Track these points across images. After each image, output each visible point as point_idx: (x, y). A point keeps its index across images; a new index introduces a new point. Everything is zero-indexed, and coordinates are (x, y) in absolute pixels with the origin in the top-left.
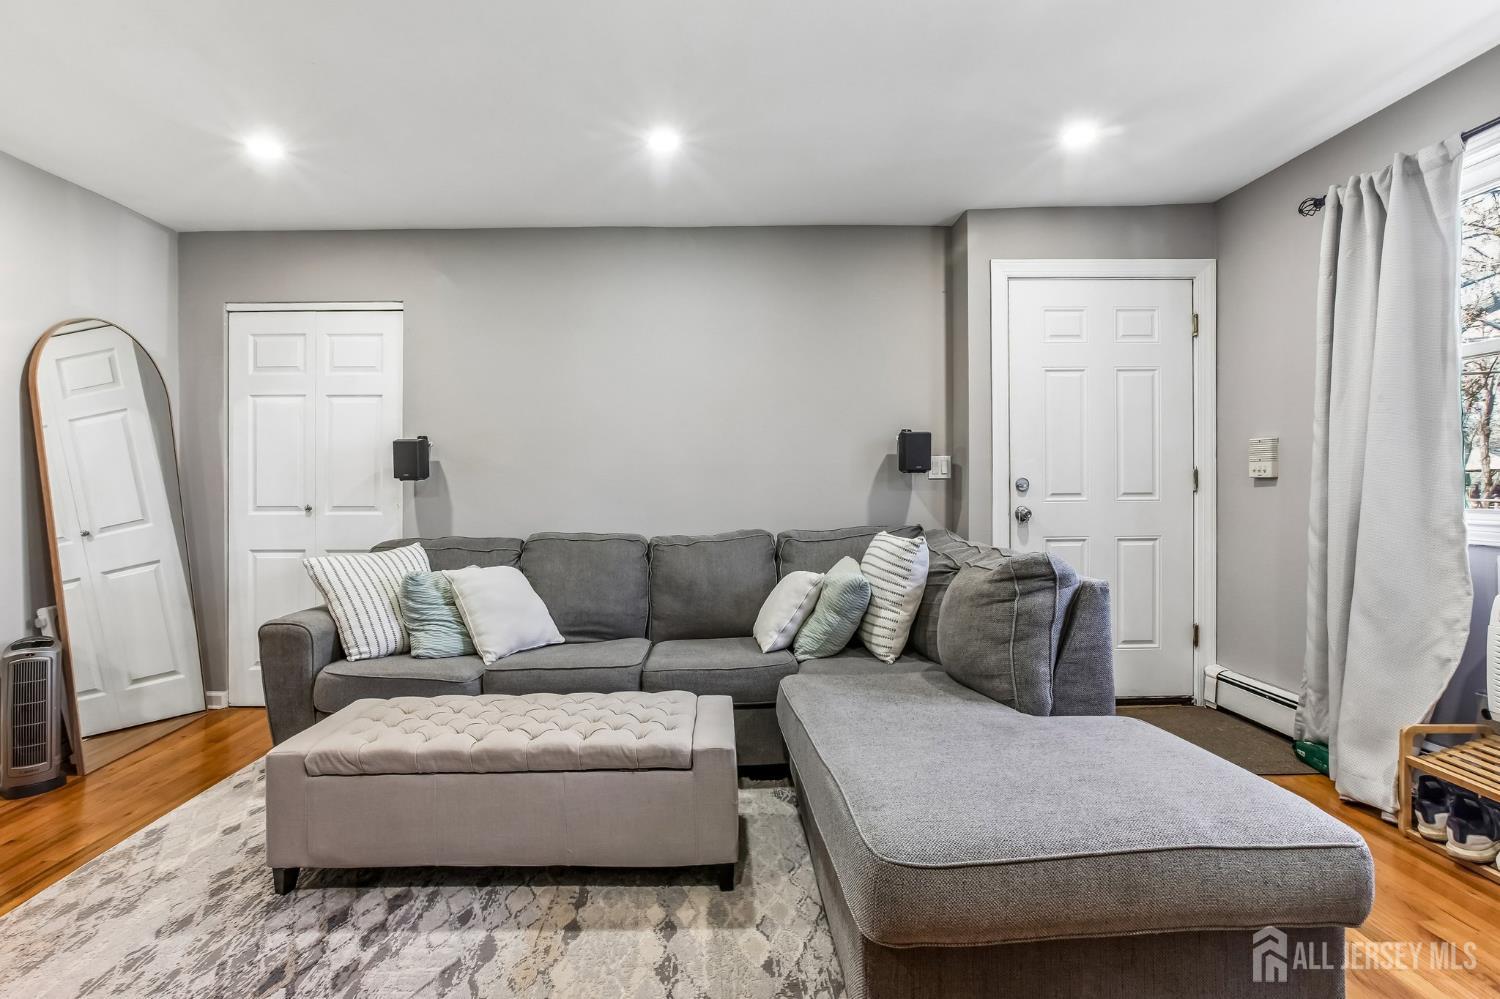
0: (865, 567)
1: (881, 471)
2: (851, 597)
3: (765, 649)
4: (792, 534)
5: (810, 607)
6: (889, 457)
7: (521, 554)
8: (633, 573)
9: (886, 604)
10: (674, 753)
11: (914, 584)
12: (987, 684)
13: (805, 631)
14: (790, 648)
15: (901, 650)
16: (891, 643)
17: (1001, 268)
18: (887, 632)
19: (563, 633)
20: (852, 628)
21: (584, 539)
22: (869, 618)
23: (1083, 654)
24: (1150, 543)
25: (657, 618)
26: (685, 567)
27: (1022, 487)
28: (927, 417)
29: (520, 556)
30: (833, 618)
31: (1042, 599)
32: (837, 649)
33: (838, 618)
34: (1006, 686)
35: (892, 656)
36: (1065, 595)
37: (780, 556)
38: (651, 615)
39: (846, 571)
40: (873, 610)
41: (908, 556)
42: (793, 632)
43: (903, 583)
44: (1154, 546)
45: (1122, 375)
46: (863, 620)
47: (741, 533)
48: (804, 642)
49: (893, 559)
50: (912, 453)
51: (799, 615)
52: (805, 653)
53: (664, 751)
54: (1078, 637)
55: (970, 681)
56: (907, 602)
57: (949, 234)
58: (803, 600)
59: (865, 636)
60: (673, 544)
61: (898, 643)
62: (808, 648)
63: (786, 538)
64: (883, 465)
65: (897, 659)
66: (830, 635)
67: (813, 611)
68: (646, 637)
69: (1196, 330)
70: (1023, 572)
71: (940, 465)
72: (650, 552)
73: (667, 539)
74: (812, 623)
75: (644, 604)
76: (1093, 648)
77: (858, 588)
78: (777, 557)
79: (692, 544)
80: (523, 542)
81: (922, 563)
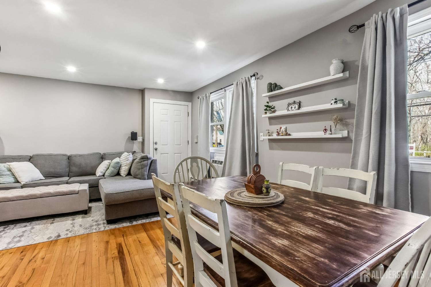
0: (121, 159)
1: (127, 140)
2: (116, 165)
3: (97, 176)
4: (106, 153)
5: (108, 167)
6: (129, 137)
7: (30, 159)
8: (65, 163)
9: (124, 166)
10: (74, 191)
11: (129, 162)
12: (137, 177)
13: (107, 172)
14: (104, 176)
15: (127, 174)
16: (124, 173)
17: (152, 100)
18: (124, 171)
19: (44, 177)
20: (118, 171)
21: (50, 155)
22: (120, 169)
23: (153, 170)
24: (180, 154)
25: (71, 172)
26: (78, 161)
27: (156, 143)
28: (138, 129)
29: (30, 160)
30: (112, 169)
31: (146, 162)
32: (114, 175)
33: (113, 169)
34: (140, 176)
35: (124, 175)
36: (150, 161)
37: (103, 158)
38: (70, 172)
39: (117, 160)
40: (121, 167)
41: (128, 156)
42: (104, 172)
43: (127, 161)
44: (181, 155)
45: (175, 123)
46: (119, 169)
47: (94, 153)
48: (106, 174)
49: (125, 157)
50: (134, 136)
51: (105, 169)
52: (107, 176)
53: (72, 191)
54: (152, 168)
55: (135, 177)
56: (128, 165)
57: (142, 92)
58: (106, 166)
59: (120, 172)
60: (75, 156)
61: (126, 173)
62: (107, 175)
63: (105, 154)
64: (128, 139)
65: (126, 176)
66: (112, 172)
67: (109, 168)
68: (68, 177)
69: (188, 115)
70: (143, 158)
71: (140, 139)
72: (69, 158)
73: (74, 155)
74: (108, 170)
75: (67, 170)
76: (154, 169)
77: (118, 163)
78: (102, 158)
79: (80, 156)
80: (31, 156)
81: (131, 158)
